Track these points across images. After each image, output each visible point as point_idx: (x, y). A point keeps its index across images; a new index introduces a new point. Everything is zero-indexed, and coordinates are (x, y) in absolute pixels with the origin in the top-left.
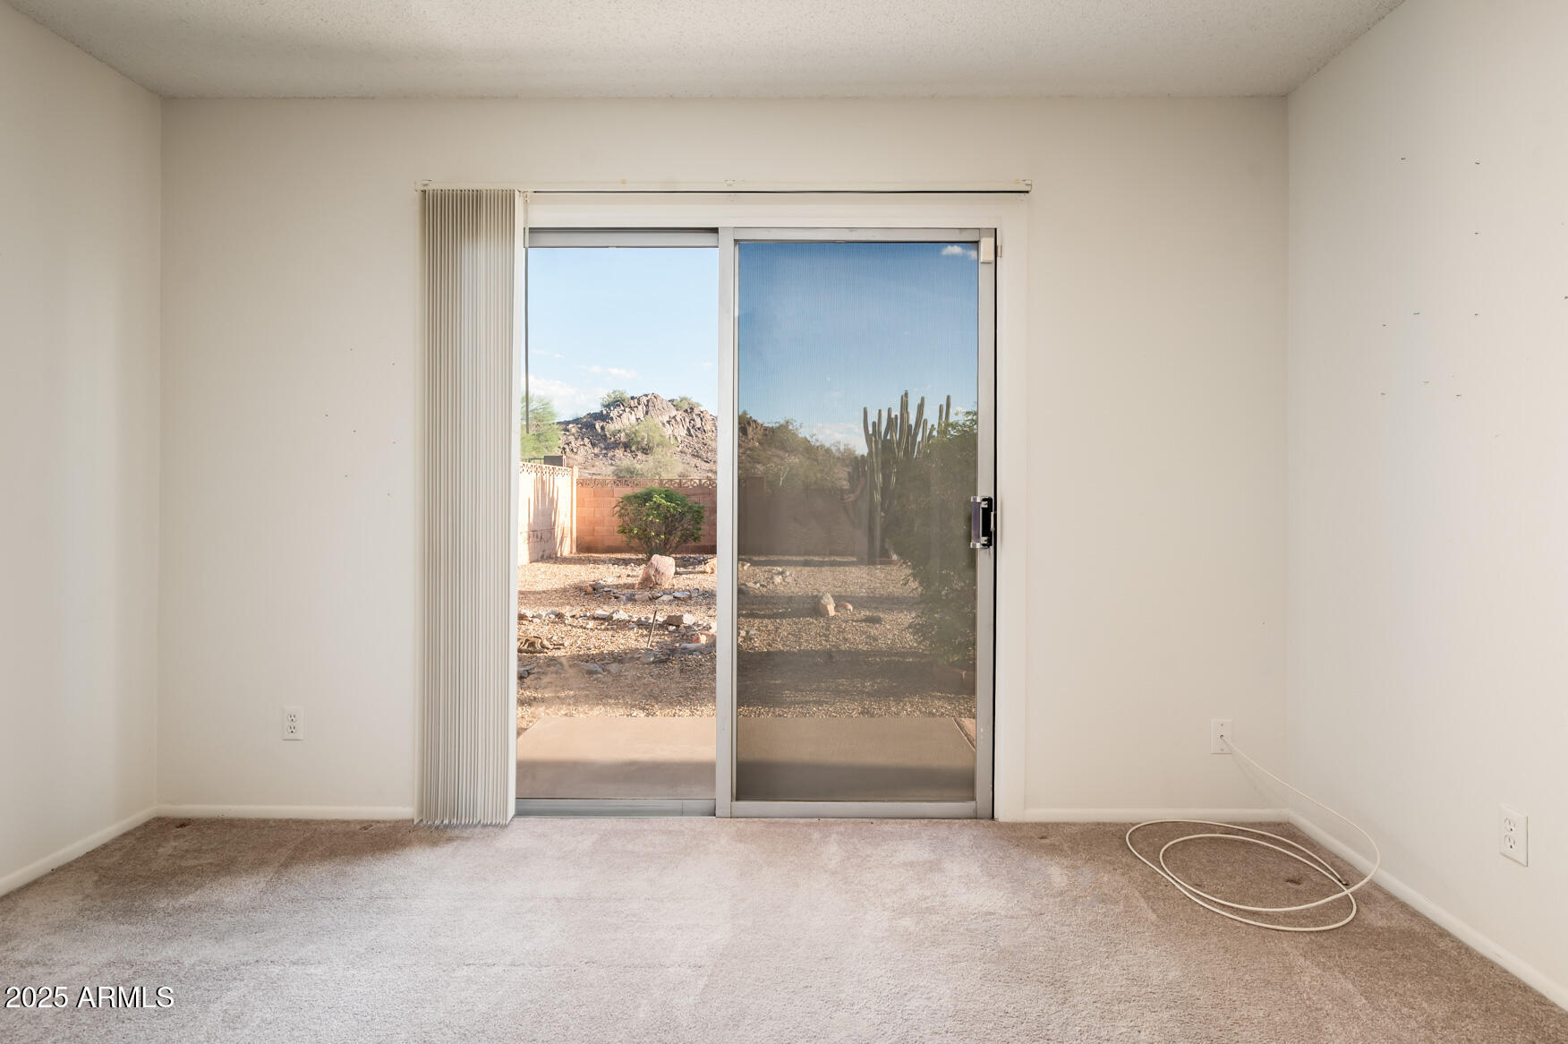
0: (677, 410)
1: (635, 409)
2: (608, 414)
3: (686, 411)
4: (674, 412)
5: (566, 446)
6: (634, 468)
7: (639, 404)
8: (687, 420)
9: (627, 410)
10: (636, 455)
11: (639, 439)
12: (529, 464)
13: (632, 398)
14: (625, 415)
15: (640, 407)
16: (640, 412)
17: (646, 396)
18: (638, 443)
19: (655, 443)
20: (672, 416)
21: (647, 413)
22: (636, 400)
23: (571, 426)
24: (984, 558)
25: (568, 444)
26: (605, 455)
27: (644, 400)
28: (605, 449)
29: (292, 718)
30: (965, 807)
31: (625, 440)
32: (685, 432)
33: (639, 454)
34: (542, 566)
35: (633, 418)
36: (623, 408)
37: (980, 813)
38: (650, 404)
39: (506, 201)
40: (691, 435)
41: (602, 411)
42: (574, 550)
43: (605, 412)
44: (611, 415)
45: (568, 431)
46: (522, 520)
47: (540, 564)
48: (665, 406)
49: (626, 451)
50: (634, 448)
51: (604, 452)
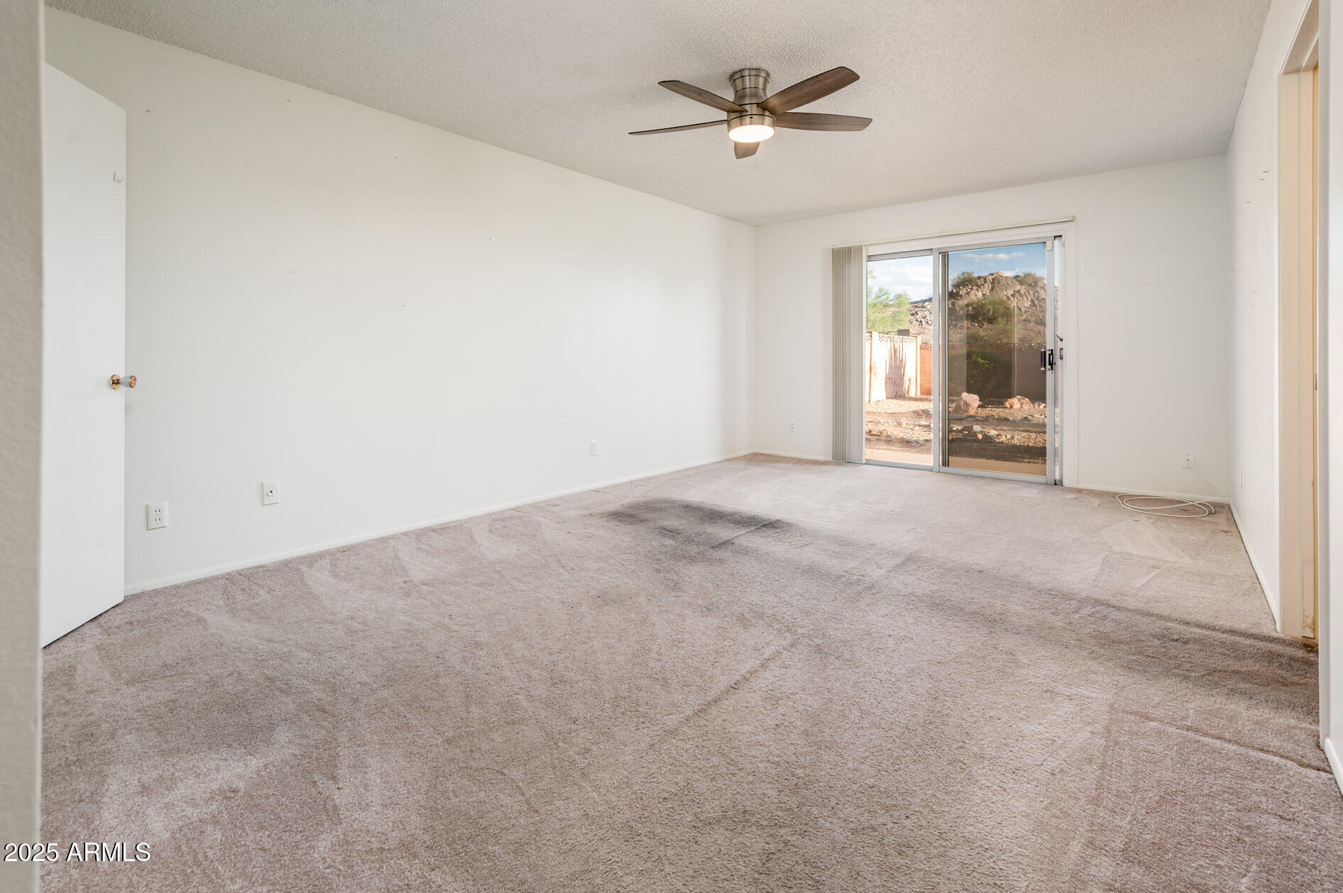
0: (1021, 284)
1: (982, 287)
2: (958, 292)
3: (1030, 285)
4: (1018, 287)
5: (923, 320)
6: (979, 335)
7: (985, 282)
8: (1031, 293)
9: (974, 288)
10: (983, 325)
11: (985, 311)
12: (887, 336)
13: (979, 278)
14: (972, 292)
15: (986, 285)
16: (986, 289)
17: (992, 274)
18: (984, 314)
19: (1000, 314)
20: (1016, 290)
21: (992, 289)
22: (982, 280)
23: (927, 303)
24: (1049, 373)
25: (924, 318)
26: (955, 326)
27: (991, 278)
28: (955, 320)
29: (793, 424)
30: (1041, 479)
31: (973, 313)
32: (1029, 303)
33: (985, 323)
34: (895, 401)
35: (980, 294)
36: (970, 287)
37: (1049, 482)
38: (996, 281)
39: (860, 248)
40: (1035, 305)
41: (952, 291)
42: (918, 393)
43: (955, 291)
44: (961, 293)
45: (924, 307)
46: (882, 370)
47: (894, 400)
48: (1009, 282)
49: (973, 321)
50: (980, 319)
51: (954, 323)
